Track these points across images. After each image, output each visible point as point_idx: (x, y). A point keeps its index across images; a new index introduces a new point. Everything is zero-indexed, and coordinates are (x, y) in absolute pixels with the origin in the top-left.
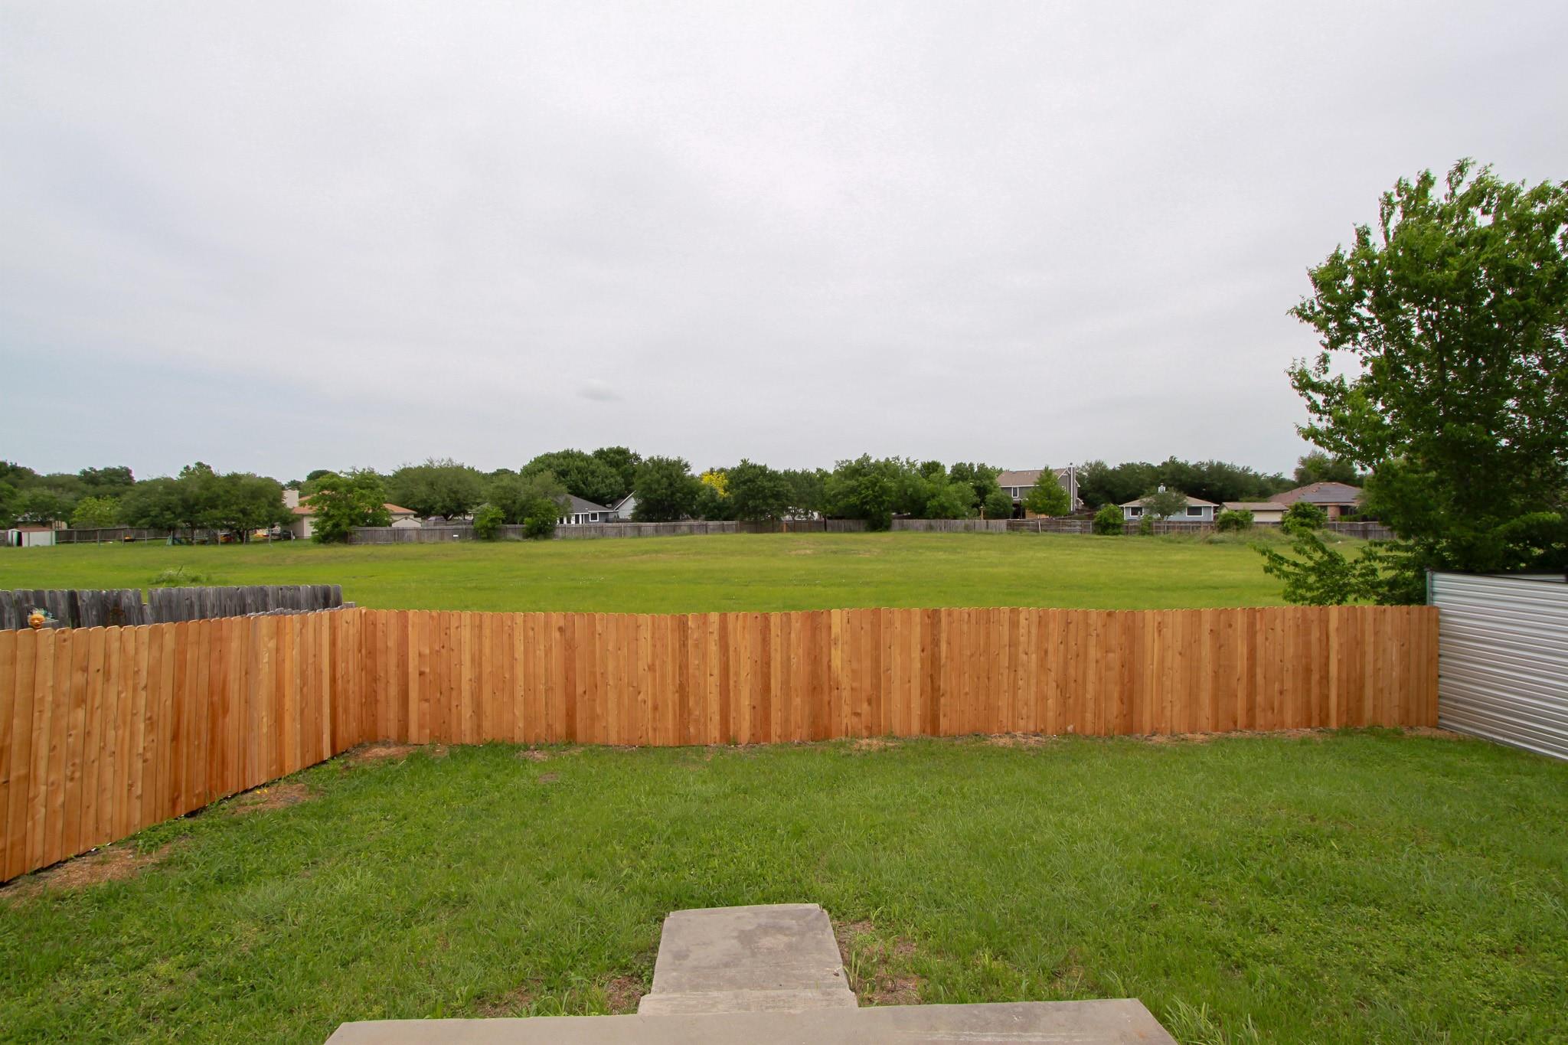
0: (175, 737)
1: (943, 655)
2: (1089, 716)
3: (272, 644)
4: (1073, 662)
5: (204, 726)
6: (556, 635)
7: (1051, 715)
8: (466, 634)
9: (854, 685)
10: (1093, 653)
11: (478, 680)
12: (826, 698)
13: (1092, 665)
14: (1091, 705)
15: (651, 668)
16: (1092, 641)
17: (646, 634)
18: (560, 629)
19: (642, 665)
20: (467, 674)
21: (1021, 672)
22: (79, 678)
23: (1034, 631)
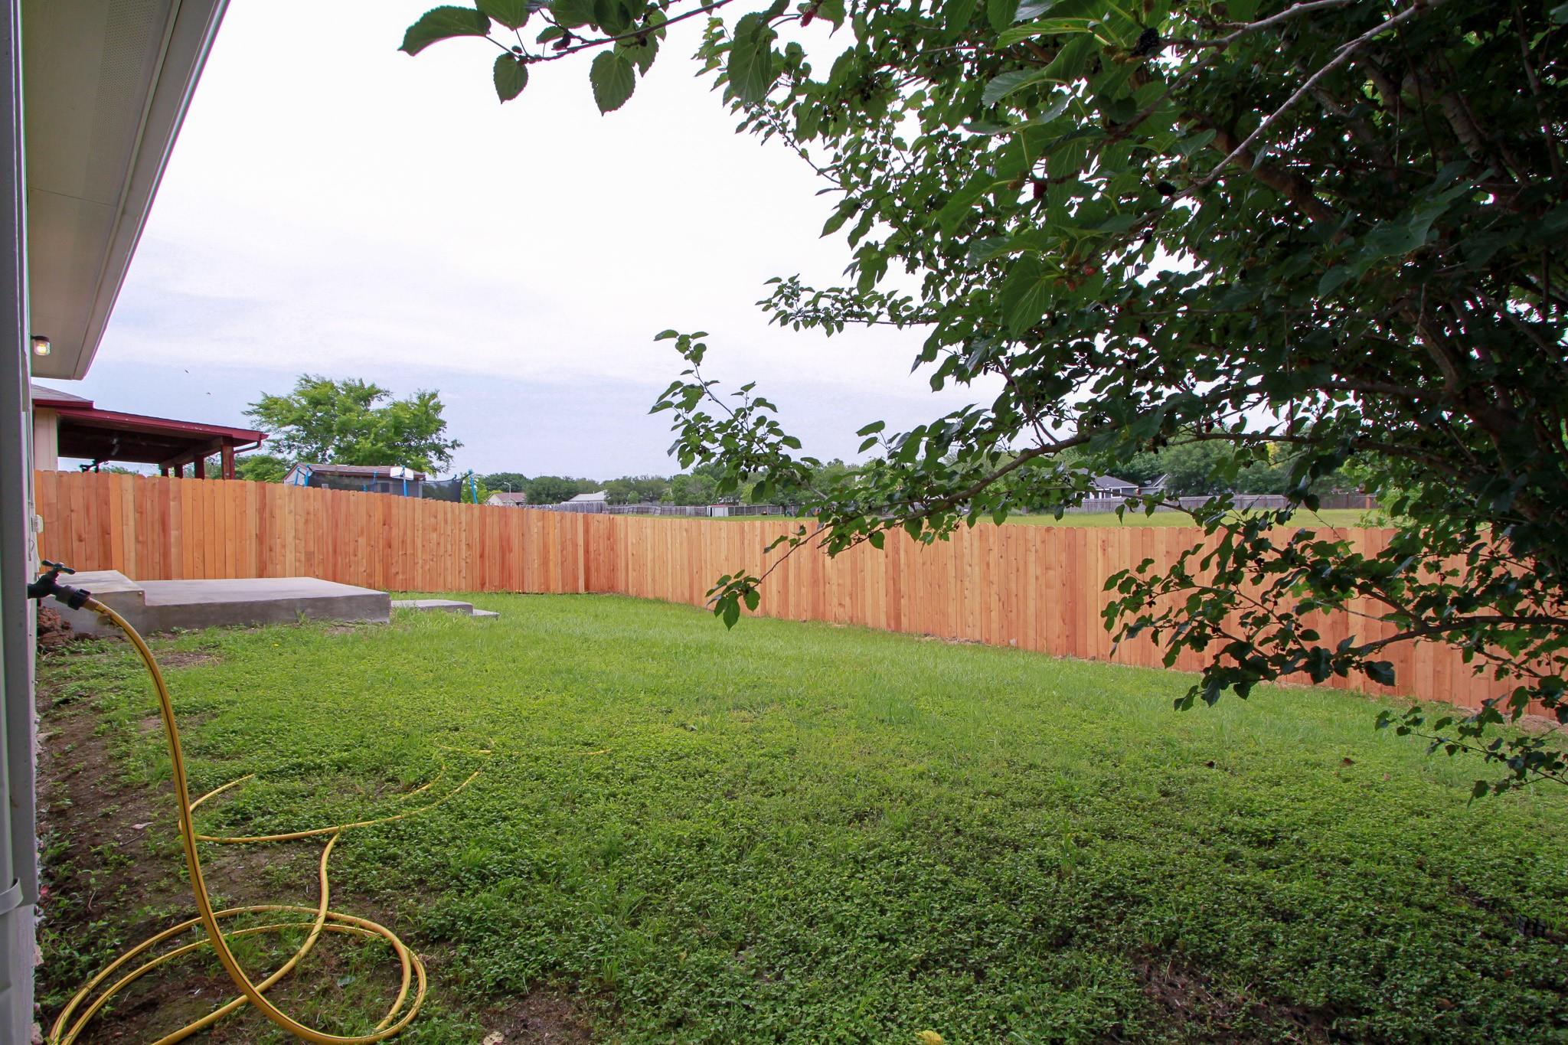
0: (482, 556)
1: (902, 561)
2: (1031, 633)
3: (540, 524)
4: (1013, 577)
5: (498, 556)
6: (685, 534)
7: (995, 626)
8: (649, 531)
9: (841, 581)
10: (1033, 569)
11: (654, 560)
12: (821, 590)
13: (1032, 580)
14: (1031, 619)
15: (727, 559)
16: (1032, 557)
17: (724, 534)
18: (686, 530)
19: (723, 557)
20: (650, 556)
21: (967, 584)
22: (433, 520)
23: (976, 544)
